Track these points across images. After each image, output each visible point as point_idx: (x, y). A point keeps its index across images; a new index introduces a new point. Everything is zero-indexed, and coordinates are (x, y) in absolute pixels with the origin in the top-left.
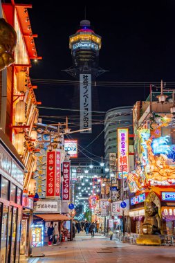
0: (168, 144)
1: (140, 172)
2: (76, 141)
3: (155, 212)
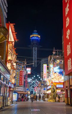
0: (59, 69)
3: (54, 91)
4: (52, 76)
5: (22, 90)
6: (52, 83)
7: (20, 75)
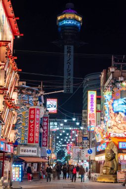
0: (125, 104)
1: (103, 126)
2: (56, 100)
3: (113, 158)
4: (109, 121)
5: (35, 154)
6: (108, 137)
7: (30, 119)
